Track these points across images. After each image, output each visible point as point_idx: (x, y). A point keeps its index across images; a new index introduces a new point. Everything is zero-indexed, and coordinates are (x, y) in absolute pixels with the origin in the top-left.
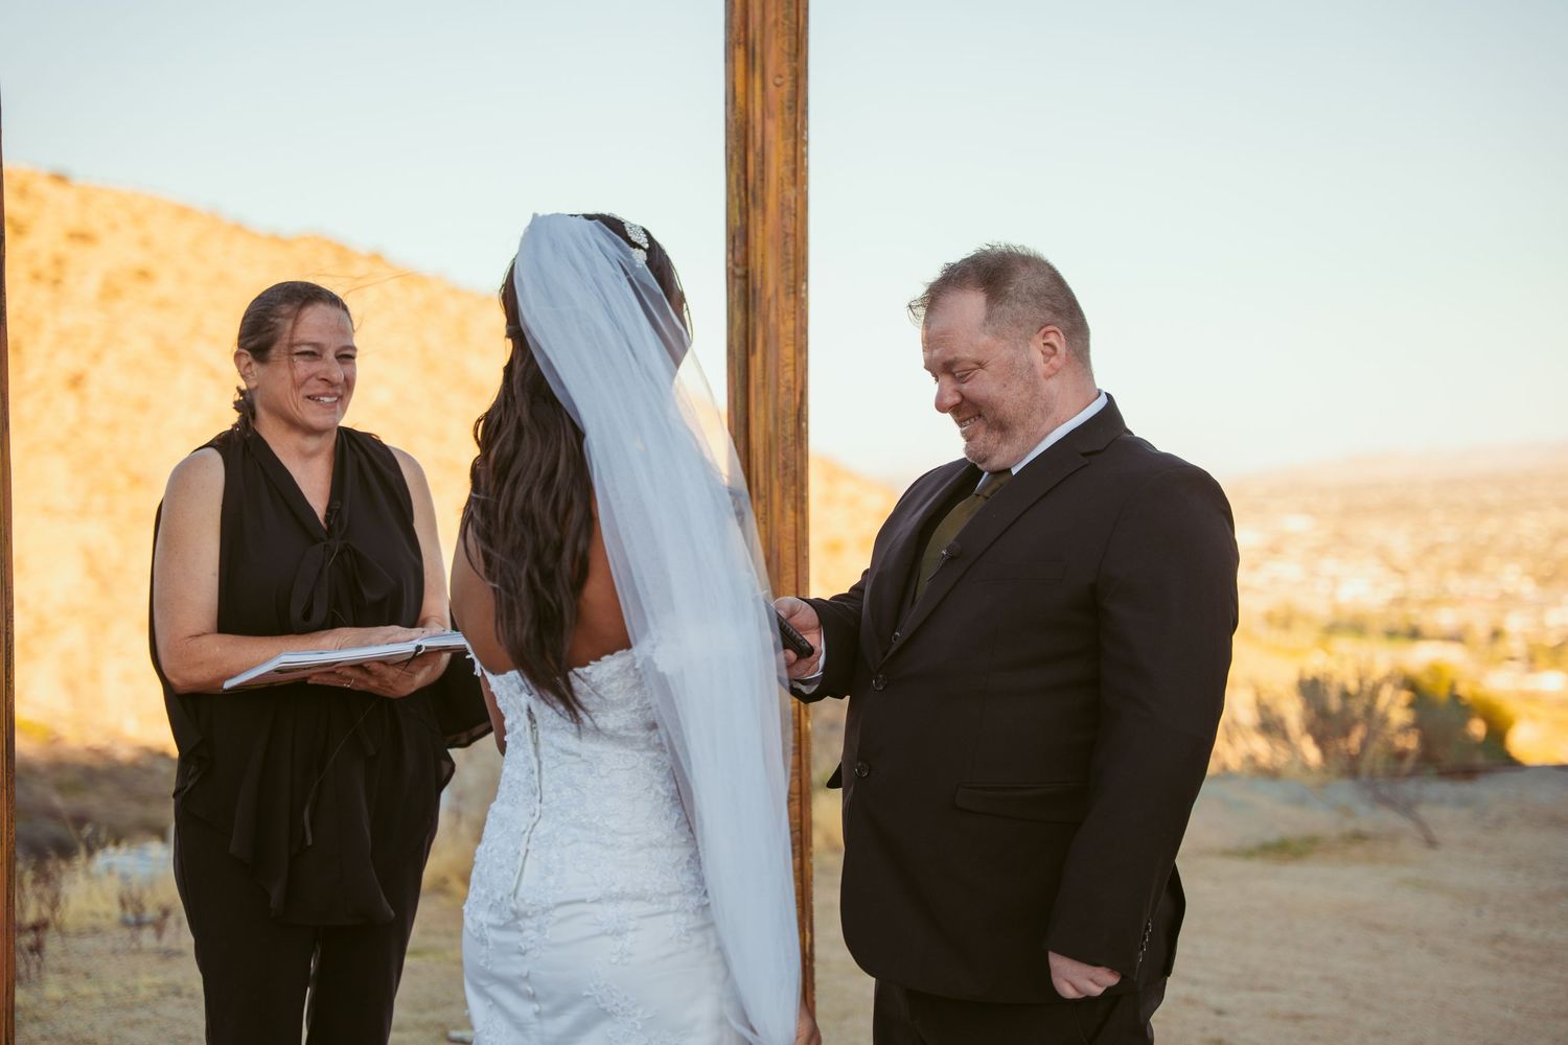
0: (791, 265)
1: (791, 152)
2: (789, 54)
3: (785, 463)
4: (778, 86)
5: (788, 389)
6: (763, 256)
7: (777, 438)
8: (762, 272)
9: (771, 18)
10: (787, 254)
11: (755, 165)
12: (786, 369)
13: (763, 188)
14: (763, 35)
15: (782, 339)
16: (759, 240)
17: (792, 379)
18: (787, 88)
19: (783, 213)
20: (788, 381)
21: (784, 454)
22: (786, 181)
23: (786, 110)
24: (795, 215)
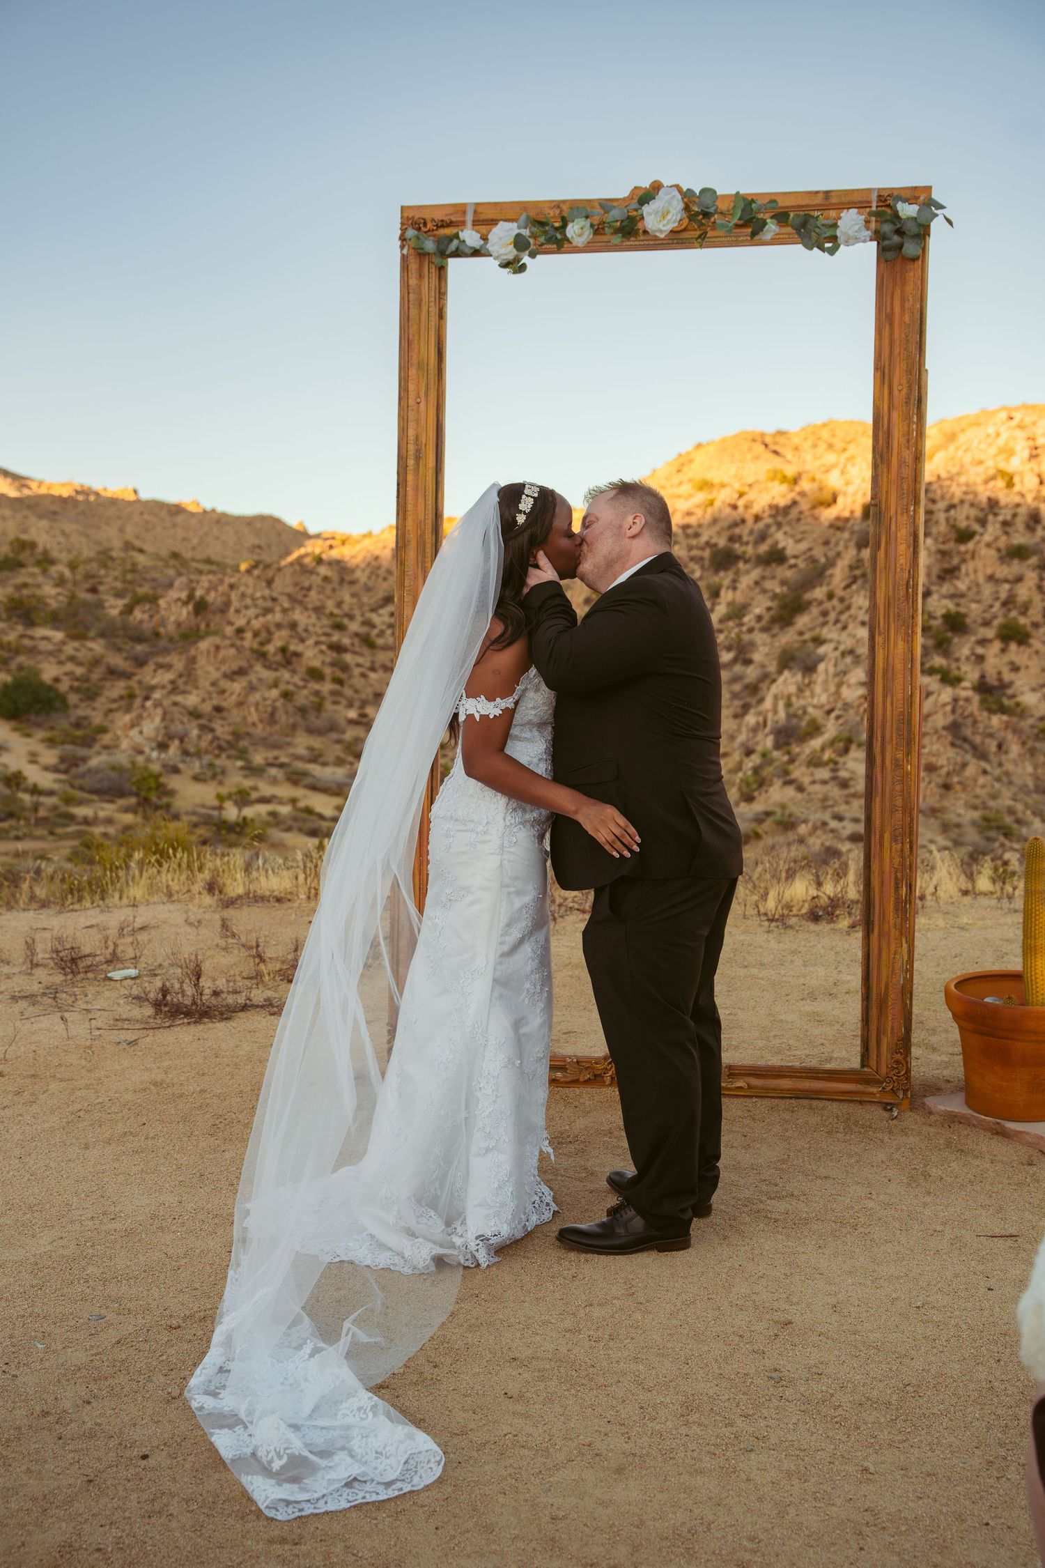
0: (905, 496)
1: (906, 429)
2: (906, 371)
3: (898, 613)
4: (900, 391)
5: (902, 569)
7: (894, 599)
8: (885, 502)
9: (897, 351)
10: (902, 490)
11: (884, 440)
12: (900, 558)
13: (887, 452)
14: (891, 361)
15: (898, 540)
16: (885, 483)
17: (904, 564)
18: (904, 392)
19: (900, 465)
20: (901, 565)
21: (897, 608)
22: (903, 446)
23: (904, 405)
24: (908, 466)
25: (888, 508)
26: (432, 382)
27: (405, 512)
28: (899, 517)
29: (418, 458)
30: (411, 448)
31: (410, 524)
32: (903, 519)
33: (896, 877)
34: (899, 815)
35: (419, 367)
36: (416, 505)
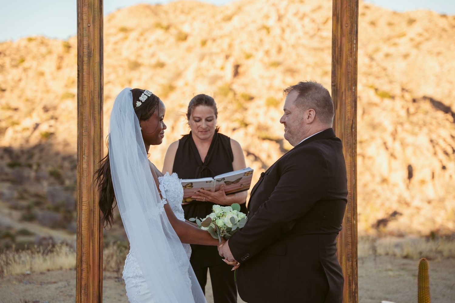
0: (350, 81)
1: (350, 47)
2: (350, 17)
3: (347, 142)
4: (347, 27)
5: (349, 119)
6: (340, 79)
7: (345, 134)
8: (340, 84)
9: (344, 6)
10: (349, 78)
11: (338, 52)
12: (348, 113)
13: (340, 58)
14: (341, 12)
15: (347, 104)
17: (350, 116)
18: (349, 27)
19: (347, 65)
20: (348, 117)
21: (347, 139)
22: (348, 56)
23: (349, 34)
24: (351, 66)
25: (341, 87)
26: (97, 15)
27: (83, 86)
28: (347, 92)
29: (89, 57)
30: (86, 51)
31: (86, 93)
32: (349, 93)
33: (349, 279)
34: (350, 247)
35: (89, 6)
36: (89, 82)
